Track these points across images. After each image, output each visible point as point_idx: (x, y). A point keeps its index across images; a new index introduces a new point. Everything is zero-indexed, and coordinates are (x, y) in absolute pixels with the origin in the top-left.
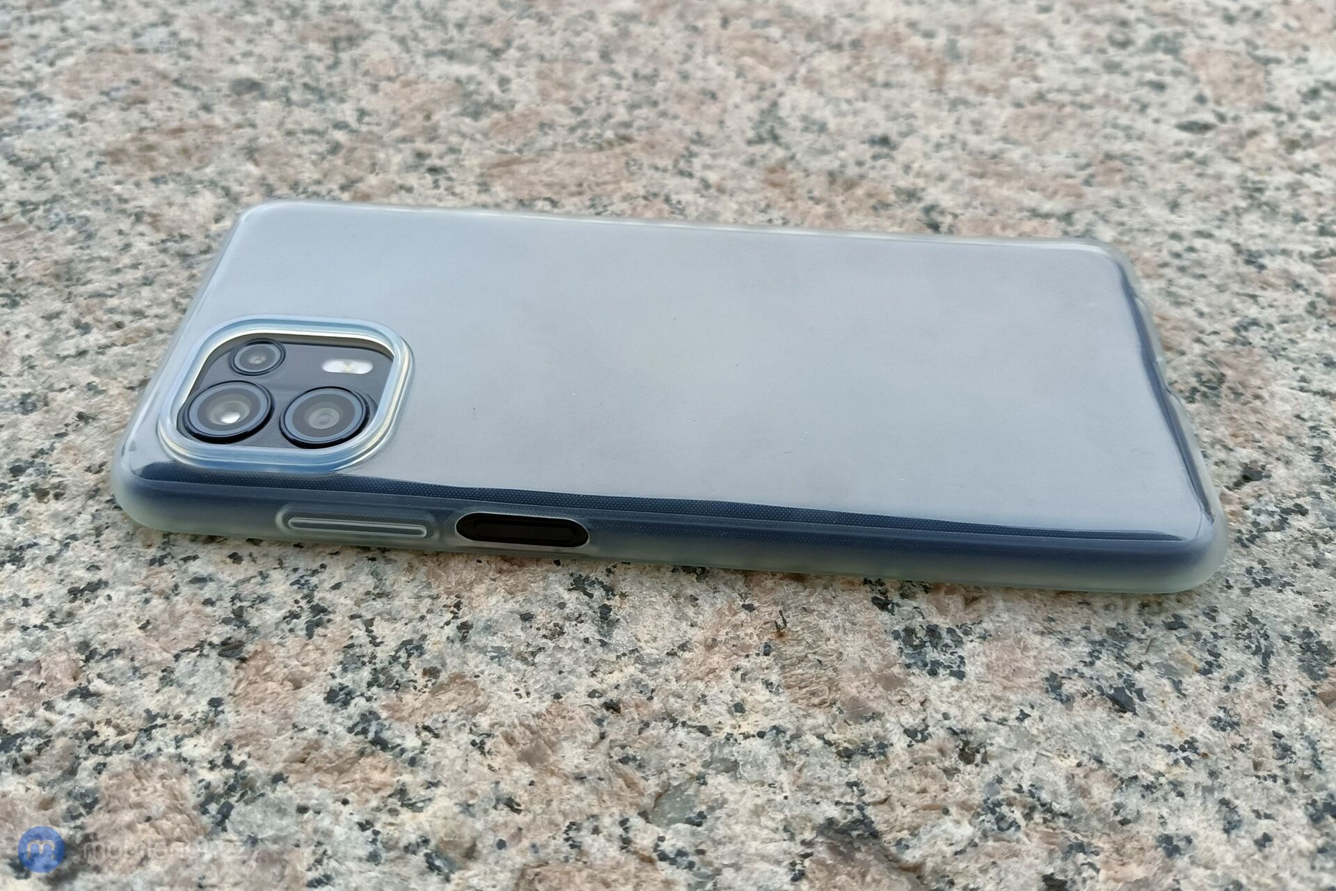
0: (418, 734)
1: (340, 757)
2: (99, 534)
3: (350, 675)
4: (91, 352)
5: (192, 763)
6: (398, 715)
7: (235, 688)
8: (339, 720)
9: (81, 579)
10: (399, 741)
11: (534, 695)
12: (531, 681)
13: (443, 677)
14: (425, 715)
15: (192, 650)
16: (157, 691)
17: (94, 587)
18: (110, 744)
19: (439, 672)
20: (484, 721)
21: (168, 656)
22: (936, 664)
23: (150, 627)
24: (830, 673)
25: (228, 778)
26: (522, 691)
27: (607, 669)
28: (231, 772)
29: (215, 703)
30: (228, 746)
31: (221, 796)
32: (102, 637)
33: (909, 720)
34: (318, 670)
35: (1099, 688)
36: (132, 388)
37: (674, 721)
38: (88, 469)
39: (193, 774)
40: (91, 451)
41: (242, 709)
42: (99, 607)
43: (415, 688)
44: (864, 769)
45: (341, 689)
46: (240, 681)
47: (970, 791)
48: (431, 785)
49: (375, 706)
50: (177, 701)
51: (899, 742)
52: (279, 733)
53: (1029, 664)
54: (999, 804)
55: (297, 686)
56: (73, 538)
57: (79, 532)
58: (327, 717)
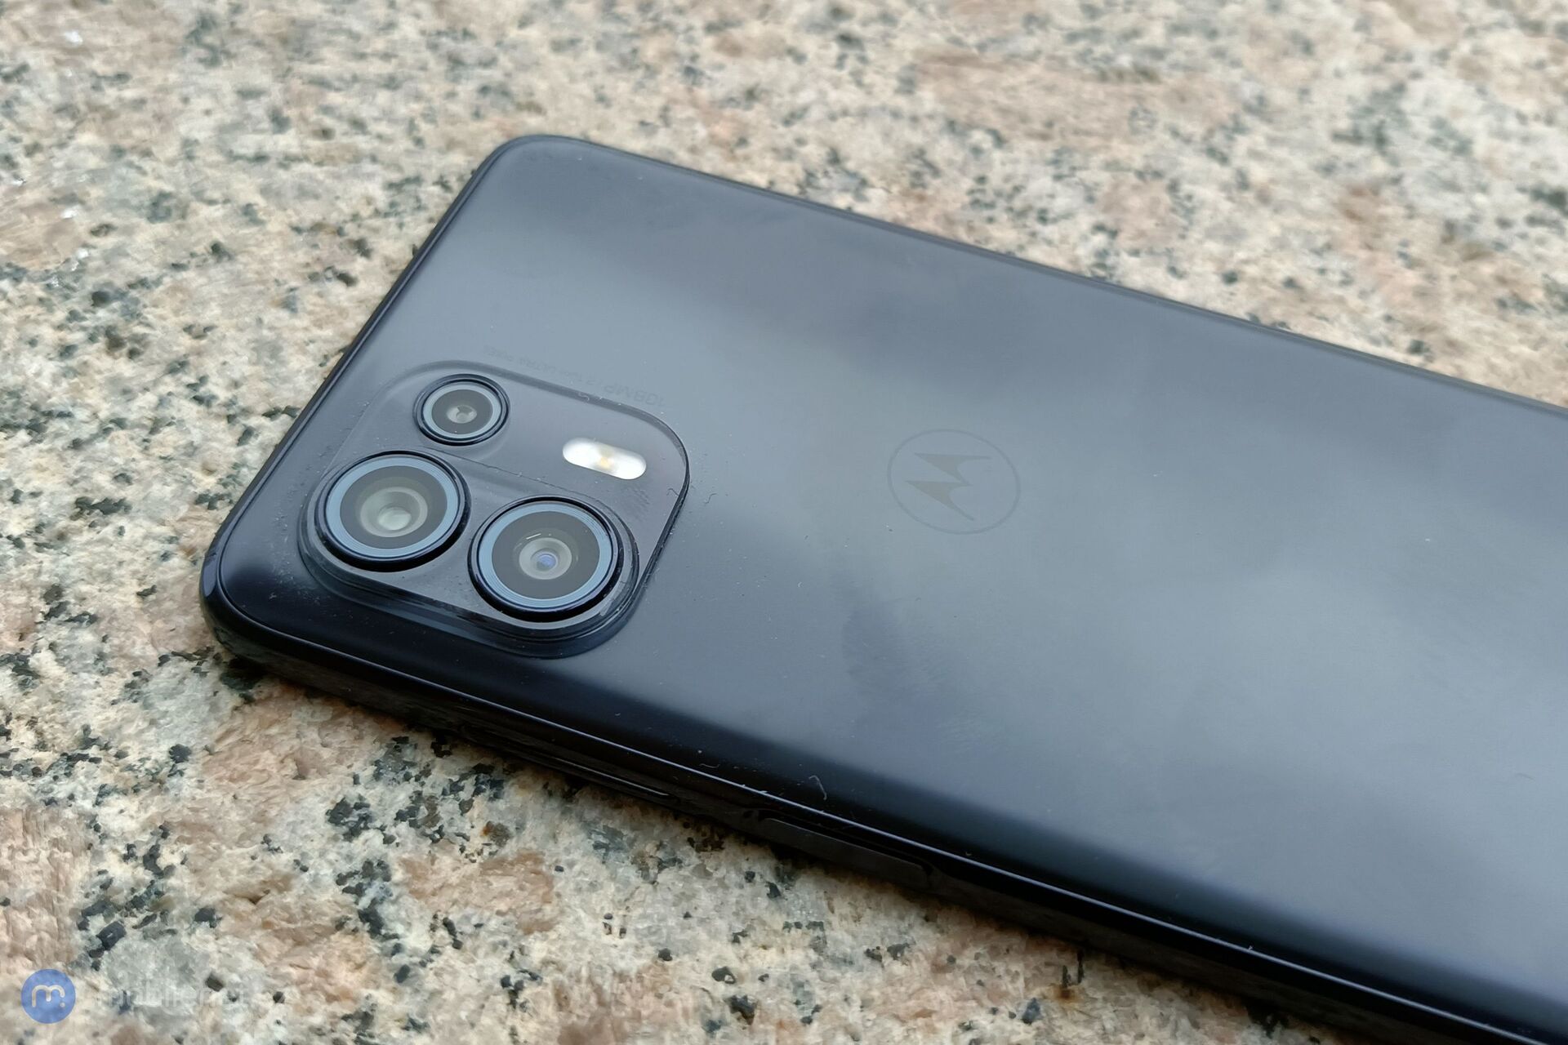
0: (433, 928)
1: (307, 917)
2: (154, 430)
3: (379, 788)
4: (273, 161)
5: (104, 837)
6: (417, 885)
7: (219, 740)
8: (332, 856)
9: (99, 489)
10: (399, 929)
11: (630, 939)
12: (637, 912)
13: (510, 849)
14: (455, 902)
15: (188, 658)
16: (114, 703)
17: (110, 507)
18: (18, 757)
19: (508, 836)
20: (538, 949)
21: (153, 654)
23: (152, 597)
25: (139, 883)
26: (616, 924)
27: (762, 940)
28: (146, 876)
29: (179, 754)
30: (164, 832)
31: (118, 908)
32: (84, 588)
34: (340, 762)
36: (298, 230)
38: (188, 329)
39: (98, 855)
40: (204, 303)
41: (209, 780)
42: (102, 541)
43: (462, 850)
45: (358, 807)
46: (229, 733)
48: (413, 1025)
49: (392, 855)
50: (130, 730)
52: (239, 843)
55: (301, 776)
56: (120, 423)
57: (132, 417)
58: (317, 844)
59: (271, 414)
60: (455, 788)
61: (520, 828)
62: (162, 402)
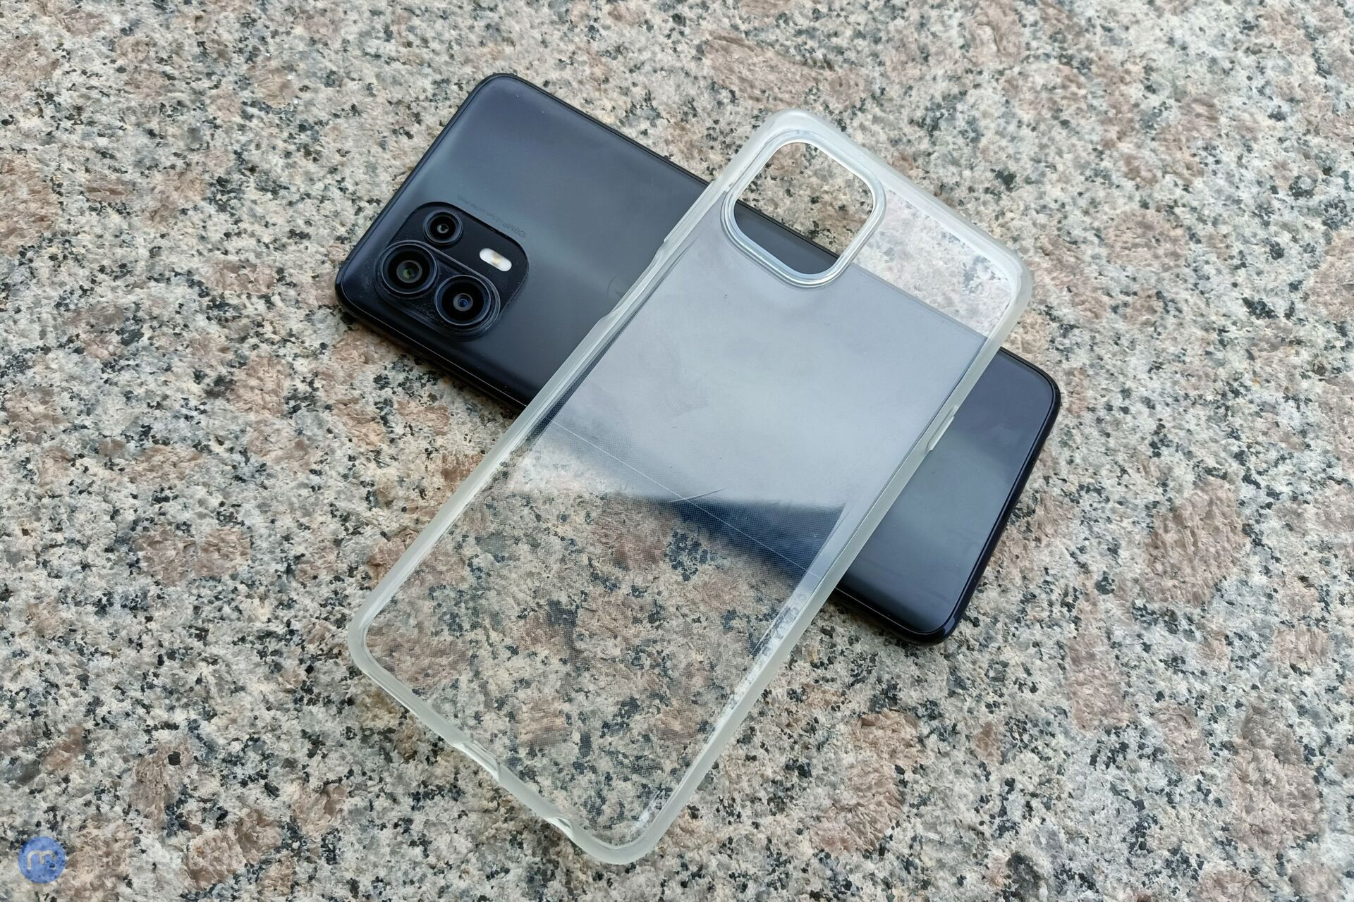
0: (405, 427)
1: (363, 414)
2: (322, 202)
3: (394, 373)
5: (296, 372)
6: (402, 411)
7: (338, 343)
8: (374, 395)
9: (299, 227)
10: (394, 425)
11: (472, 444)
12: (477, 435)
13: (436, 404)
14: (414, 419)
15: (329, 308)
16: (301, 321)
17: (304, 236)
18: (266, 336)
19: (436, 399)
20: (440, 441)
21: (316, 304)
22: (681, 564)
23: (317, 279)
24: (624, 530)
25: (307, 391)
26: (468, 438)
28: (310, 389)
29: (323, 346)
30: (316, 375)
31: (299, 399)
32: (292, 271)
33: (639, 582)
34: (381, 360)
35: (751, 635)
36: (390, 103)
37: (528, 503)
39: (293, 379)
40: (346, 138)
41: (333, 358)
42: (299, 251)
43: (420, 401)
44: (596, 590)
45: (385, 378)
46: (342, 340)
47: (636, 636)
48: (393, 458)
49: (395, 398)
50: (307, 333)
51: (625, 589)
52: (342, 383)
53: (727, 598)
54: (643, 652)
55: (366, 362)
56: (308, 196)
57: (313, 194)
58: (369, 389)
59: (370, 202)
60: (420, 378)
61: (442, 397)
62: (326, 188)
